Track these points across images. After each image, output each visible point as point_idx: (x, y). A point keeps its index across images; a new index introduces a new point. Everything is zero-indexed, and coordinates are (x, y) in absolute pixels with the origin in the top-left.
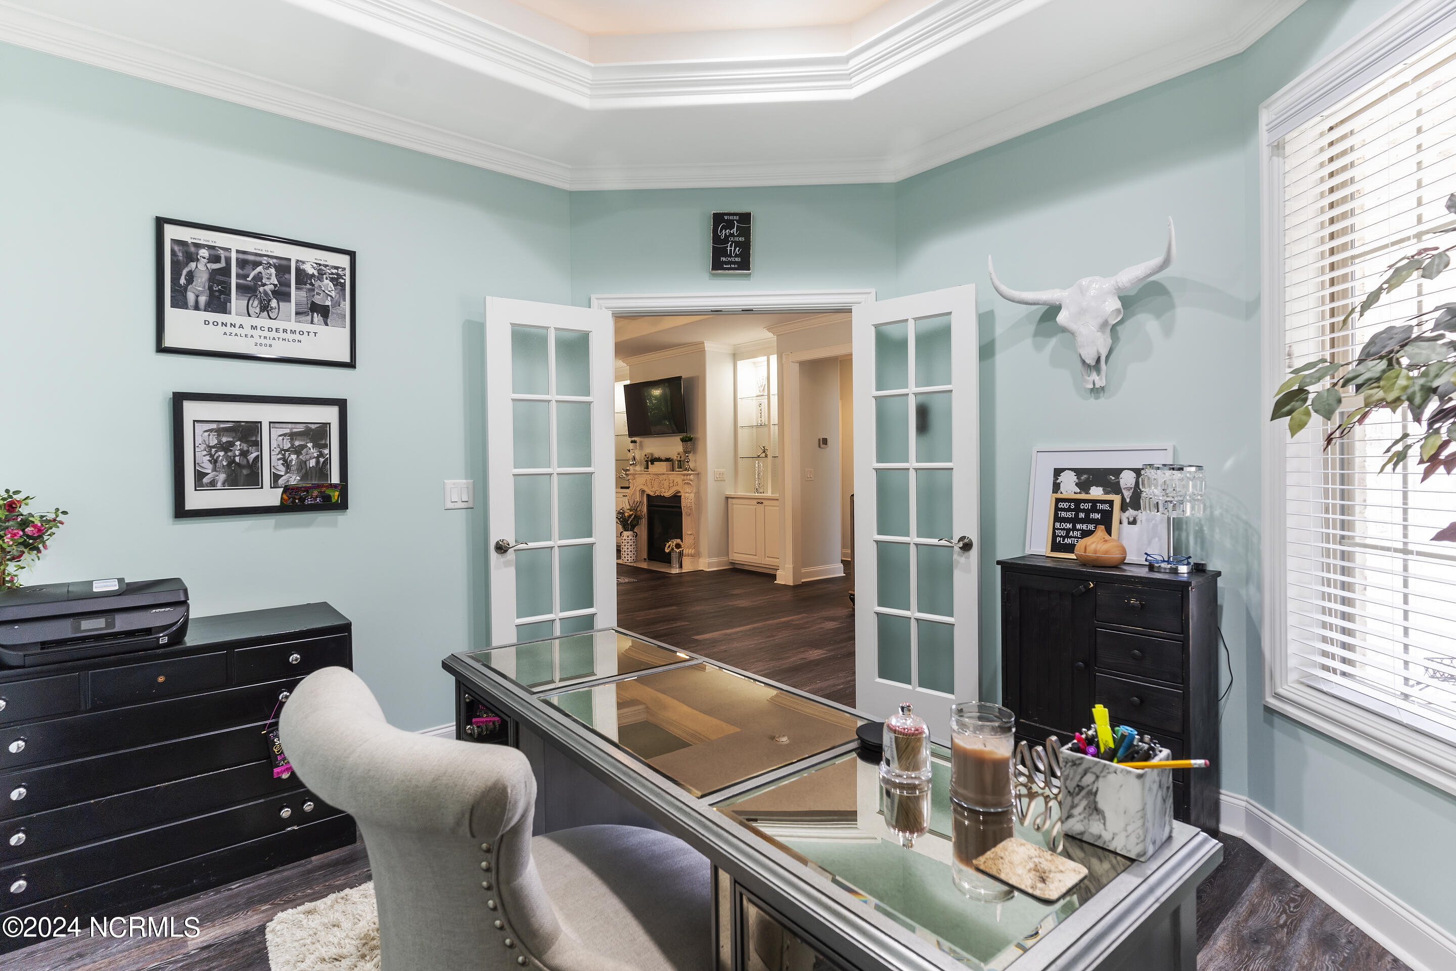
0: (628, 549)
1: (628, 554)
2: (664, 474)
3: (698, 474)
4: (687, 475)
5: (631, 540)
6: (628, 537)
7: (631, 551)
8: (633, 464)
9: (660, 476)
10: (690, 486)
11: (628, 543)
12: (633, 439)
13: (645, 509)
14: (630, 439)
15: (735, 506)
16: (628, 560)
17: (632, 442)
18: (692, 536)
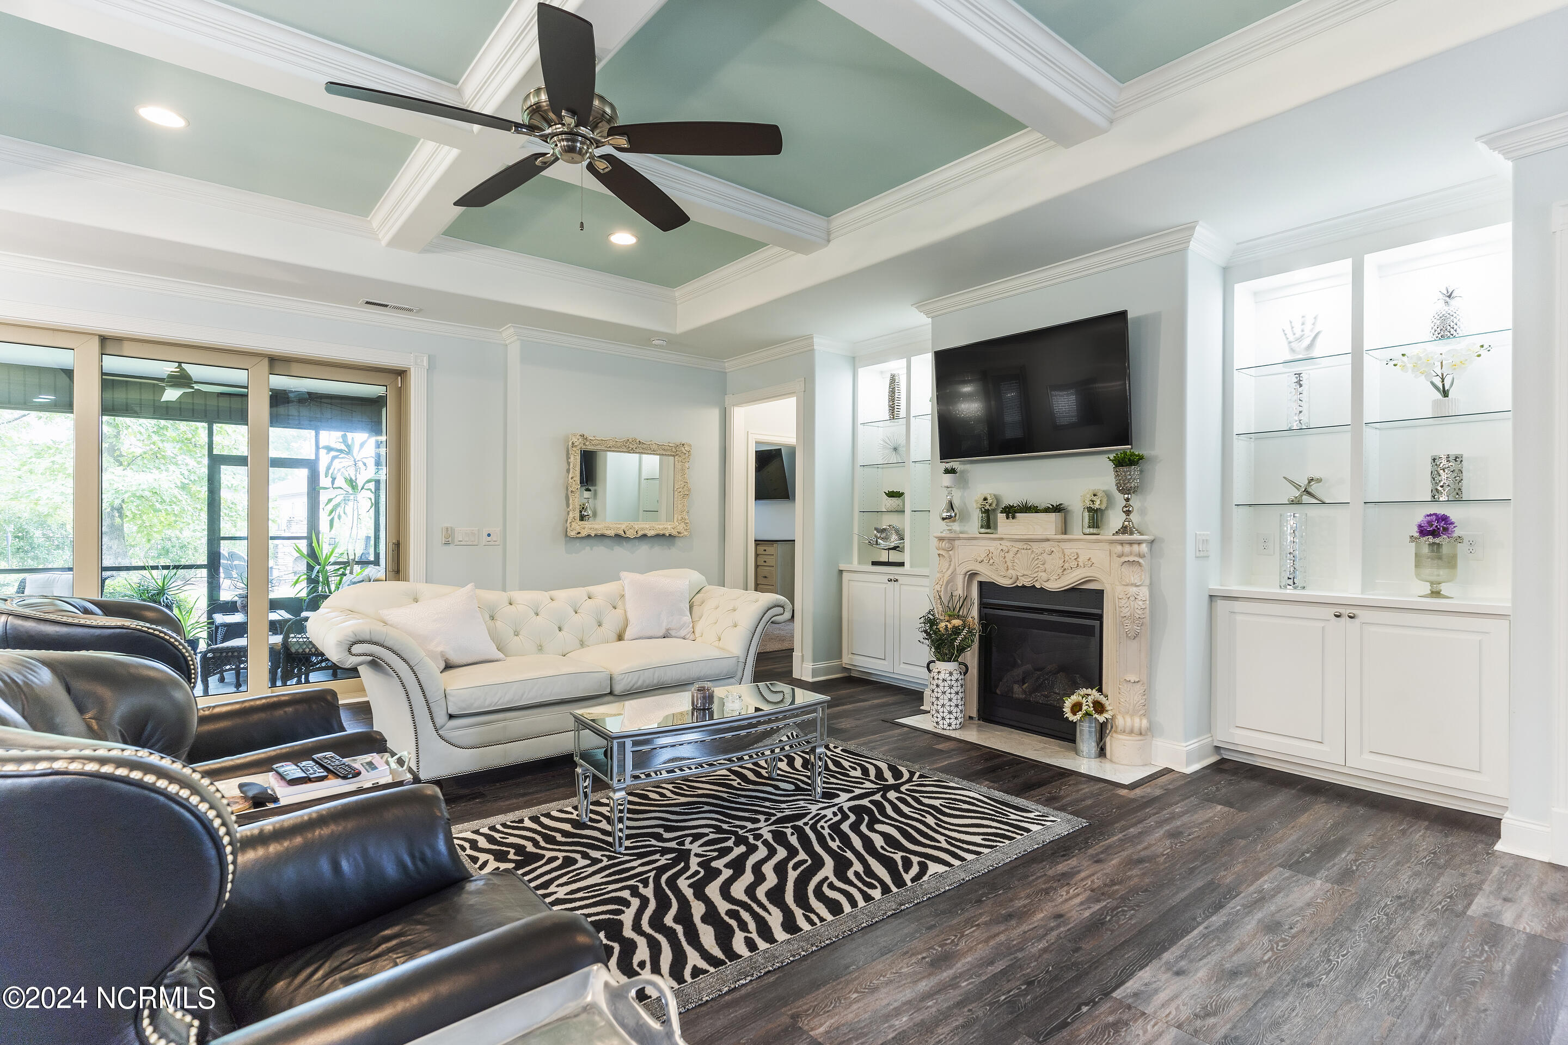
0: (950, 700)
1: (950, 713)
2: (1048, 540)
3: (1152, 542)
4: (1131, 543)
5: (957, 680)
6: (951, 674)
7: (957, 706)
8: (950, 517)
9: (1035, 546)
10: (1136, 568)
11: (951, 687)
12: (949, 466)
13: (975, 612)
14: (944, 466)
15: (1239, 618)
16: (950, 725)
17: (947, 471)
18: (1138, 686)
